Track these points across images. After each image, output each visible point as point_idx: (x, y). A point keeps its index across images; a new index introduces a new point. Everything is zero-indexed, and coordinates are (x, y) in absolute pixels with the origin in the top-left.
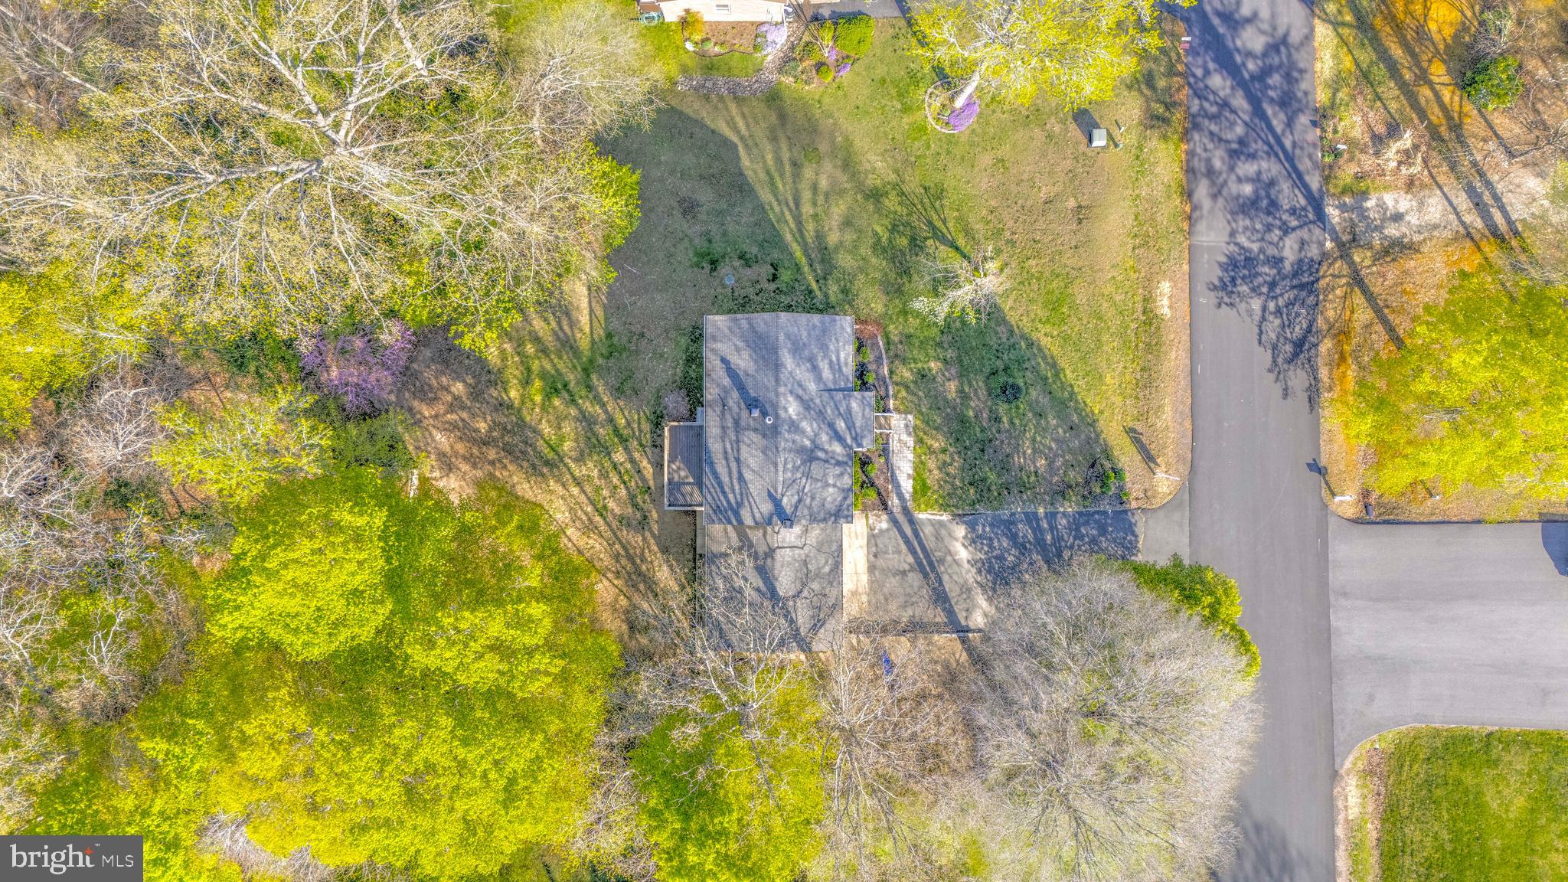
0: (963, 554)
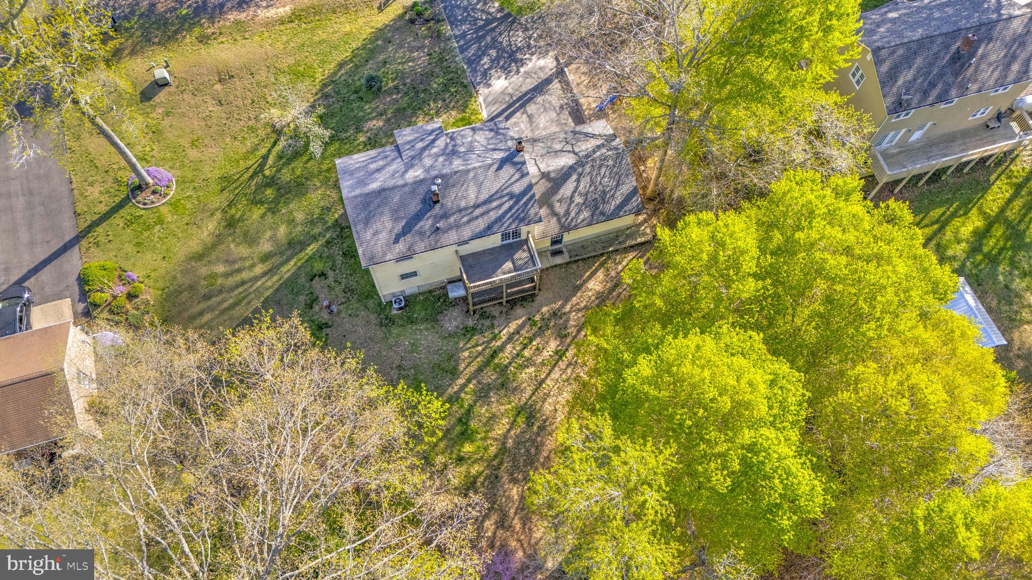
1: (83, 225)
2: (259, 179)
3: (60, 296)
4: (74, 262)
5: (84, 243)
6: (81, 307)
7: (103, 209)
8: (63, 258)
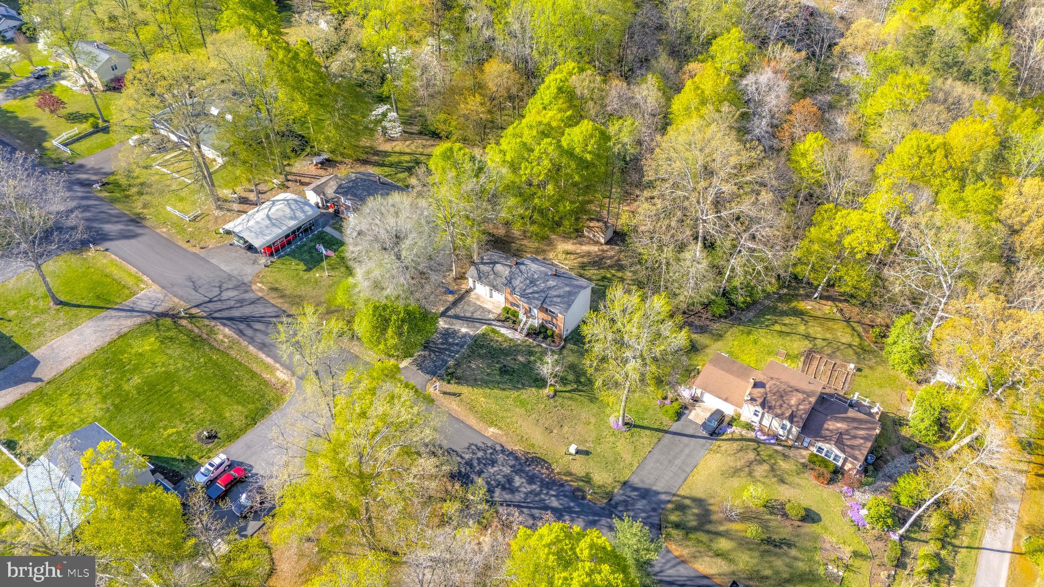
0: (464, 330)
1: (661, 434)
2: (580, 388)
3: (691, 421)
4: (676, 427)
5: (666, 428)
6: (687, 412)
7: (648, 432)
8: (678, 431)
